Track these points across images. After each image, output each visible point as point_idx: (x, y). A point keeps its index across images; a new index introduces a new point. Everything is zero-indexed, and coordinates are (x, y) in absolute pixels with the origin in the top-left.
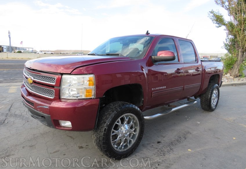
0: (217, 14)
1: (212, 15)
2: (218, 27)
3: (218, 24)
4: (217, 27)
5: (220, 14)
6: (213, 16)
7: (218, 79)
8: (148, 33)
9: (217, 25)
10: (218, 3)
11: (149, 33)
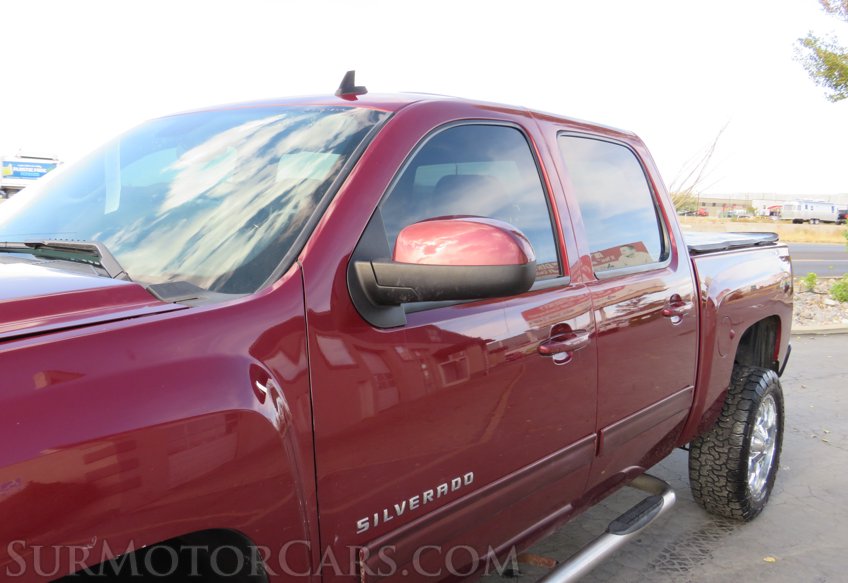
0: (830, 50)
1: (808, 51)
2: (836, 100)
3: (836, 86)
4: (831, 97)
5: (842, 49)
6: (812, 58)
7: (771, 340)
8: (349, 89)
9: (832, 92)
10: (832, 6)
11: (362, 91)
